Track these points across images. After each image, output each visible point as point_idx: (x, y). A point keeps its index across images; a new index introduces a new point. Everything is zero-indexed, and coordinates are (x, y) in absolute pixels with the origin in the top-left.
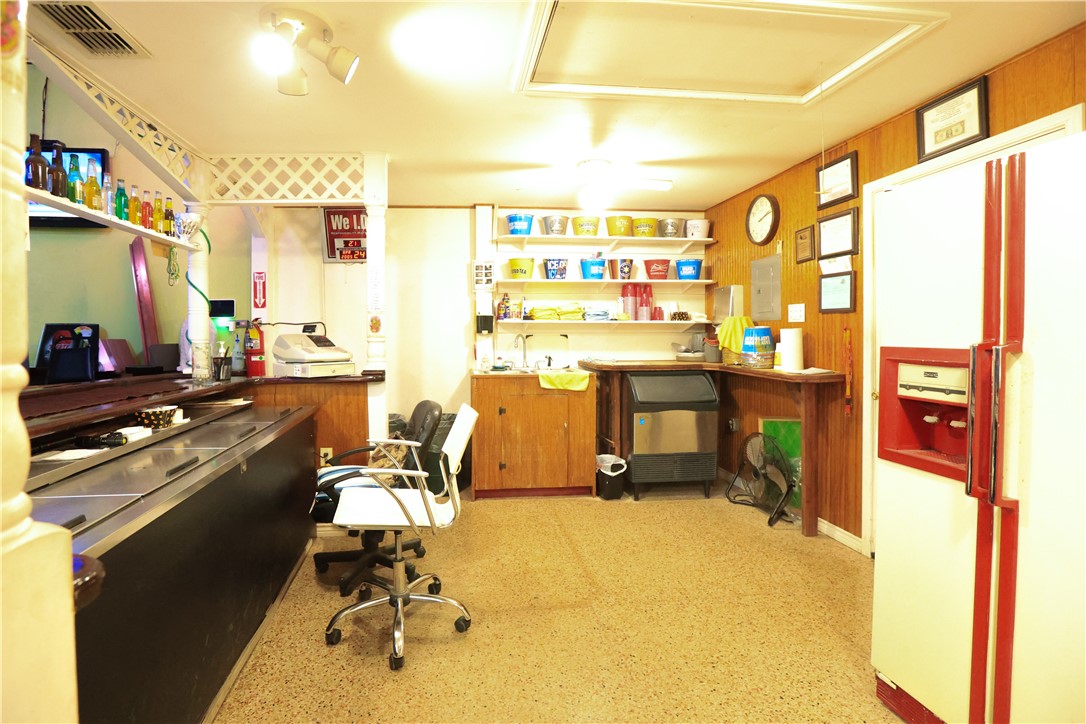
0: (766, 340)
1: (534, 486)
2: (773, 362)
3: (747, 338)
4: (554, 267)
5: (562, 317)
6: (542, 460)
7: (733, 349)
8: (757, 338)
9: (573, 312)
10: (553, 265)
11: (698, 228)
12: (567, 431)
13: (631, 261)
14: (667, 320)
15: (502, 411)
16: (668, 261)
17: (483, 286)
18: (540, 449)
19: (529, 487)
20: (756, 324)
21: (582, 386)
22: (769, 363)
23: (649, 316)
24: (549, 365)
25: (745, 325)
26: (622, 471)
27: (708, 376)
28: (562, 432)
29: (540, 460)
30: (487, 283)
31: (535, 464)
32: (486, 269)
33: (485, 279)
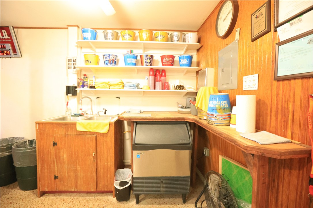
0: (225, 104)
1: (76, 190)
2: (230, 121)
3: (211, 102)
4: (107, 59)
5: (111, 87)
6: (81, 174)
7: (203, 109)
8: (218, 103)
9: (117, 85)
10: (106, 58)
11: (191, 38)
12: (96, 158)
13: (152, 56)
14: (172, 89)
15: (55, 144)
16: (174, 57)
17: (72, 70)
18: (79, 168)
19: (73, 190)
20: (220, 92)
21: (105, 130)
22: (226, 121)
23: (161, 87)
24: (105, 113)
25: (212, 93)
26: (127, 186)
27: (188, 124)
28: (92, 158)
29: (79, 174)
30: (74, 69)
31: (76, 177)
32: (74, 61)
33: (73, 66)
